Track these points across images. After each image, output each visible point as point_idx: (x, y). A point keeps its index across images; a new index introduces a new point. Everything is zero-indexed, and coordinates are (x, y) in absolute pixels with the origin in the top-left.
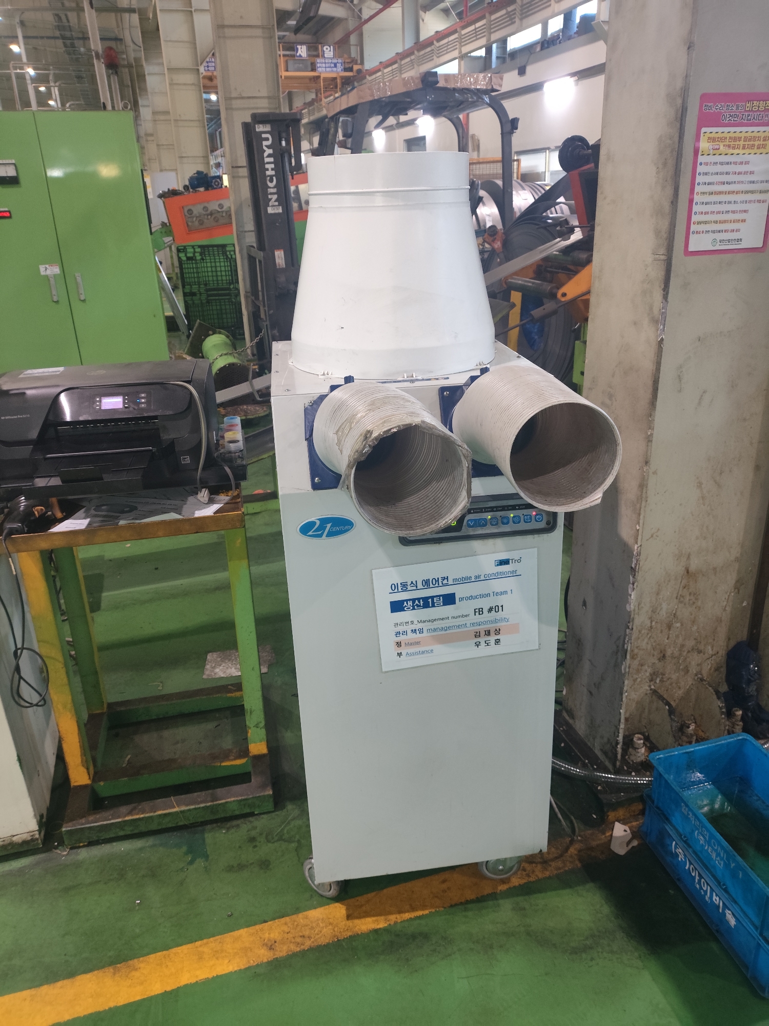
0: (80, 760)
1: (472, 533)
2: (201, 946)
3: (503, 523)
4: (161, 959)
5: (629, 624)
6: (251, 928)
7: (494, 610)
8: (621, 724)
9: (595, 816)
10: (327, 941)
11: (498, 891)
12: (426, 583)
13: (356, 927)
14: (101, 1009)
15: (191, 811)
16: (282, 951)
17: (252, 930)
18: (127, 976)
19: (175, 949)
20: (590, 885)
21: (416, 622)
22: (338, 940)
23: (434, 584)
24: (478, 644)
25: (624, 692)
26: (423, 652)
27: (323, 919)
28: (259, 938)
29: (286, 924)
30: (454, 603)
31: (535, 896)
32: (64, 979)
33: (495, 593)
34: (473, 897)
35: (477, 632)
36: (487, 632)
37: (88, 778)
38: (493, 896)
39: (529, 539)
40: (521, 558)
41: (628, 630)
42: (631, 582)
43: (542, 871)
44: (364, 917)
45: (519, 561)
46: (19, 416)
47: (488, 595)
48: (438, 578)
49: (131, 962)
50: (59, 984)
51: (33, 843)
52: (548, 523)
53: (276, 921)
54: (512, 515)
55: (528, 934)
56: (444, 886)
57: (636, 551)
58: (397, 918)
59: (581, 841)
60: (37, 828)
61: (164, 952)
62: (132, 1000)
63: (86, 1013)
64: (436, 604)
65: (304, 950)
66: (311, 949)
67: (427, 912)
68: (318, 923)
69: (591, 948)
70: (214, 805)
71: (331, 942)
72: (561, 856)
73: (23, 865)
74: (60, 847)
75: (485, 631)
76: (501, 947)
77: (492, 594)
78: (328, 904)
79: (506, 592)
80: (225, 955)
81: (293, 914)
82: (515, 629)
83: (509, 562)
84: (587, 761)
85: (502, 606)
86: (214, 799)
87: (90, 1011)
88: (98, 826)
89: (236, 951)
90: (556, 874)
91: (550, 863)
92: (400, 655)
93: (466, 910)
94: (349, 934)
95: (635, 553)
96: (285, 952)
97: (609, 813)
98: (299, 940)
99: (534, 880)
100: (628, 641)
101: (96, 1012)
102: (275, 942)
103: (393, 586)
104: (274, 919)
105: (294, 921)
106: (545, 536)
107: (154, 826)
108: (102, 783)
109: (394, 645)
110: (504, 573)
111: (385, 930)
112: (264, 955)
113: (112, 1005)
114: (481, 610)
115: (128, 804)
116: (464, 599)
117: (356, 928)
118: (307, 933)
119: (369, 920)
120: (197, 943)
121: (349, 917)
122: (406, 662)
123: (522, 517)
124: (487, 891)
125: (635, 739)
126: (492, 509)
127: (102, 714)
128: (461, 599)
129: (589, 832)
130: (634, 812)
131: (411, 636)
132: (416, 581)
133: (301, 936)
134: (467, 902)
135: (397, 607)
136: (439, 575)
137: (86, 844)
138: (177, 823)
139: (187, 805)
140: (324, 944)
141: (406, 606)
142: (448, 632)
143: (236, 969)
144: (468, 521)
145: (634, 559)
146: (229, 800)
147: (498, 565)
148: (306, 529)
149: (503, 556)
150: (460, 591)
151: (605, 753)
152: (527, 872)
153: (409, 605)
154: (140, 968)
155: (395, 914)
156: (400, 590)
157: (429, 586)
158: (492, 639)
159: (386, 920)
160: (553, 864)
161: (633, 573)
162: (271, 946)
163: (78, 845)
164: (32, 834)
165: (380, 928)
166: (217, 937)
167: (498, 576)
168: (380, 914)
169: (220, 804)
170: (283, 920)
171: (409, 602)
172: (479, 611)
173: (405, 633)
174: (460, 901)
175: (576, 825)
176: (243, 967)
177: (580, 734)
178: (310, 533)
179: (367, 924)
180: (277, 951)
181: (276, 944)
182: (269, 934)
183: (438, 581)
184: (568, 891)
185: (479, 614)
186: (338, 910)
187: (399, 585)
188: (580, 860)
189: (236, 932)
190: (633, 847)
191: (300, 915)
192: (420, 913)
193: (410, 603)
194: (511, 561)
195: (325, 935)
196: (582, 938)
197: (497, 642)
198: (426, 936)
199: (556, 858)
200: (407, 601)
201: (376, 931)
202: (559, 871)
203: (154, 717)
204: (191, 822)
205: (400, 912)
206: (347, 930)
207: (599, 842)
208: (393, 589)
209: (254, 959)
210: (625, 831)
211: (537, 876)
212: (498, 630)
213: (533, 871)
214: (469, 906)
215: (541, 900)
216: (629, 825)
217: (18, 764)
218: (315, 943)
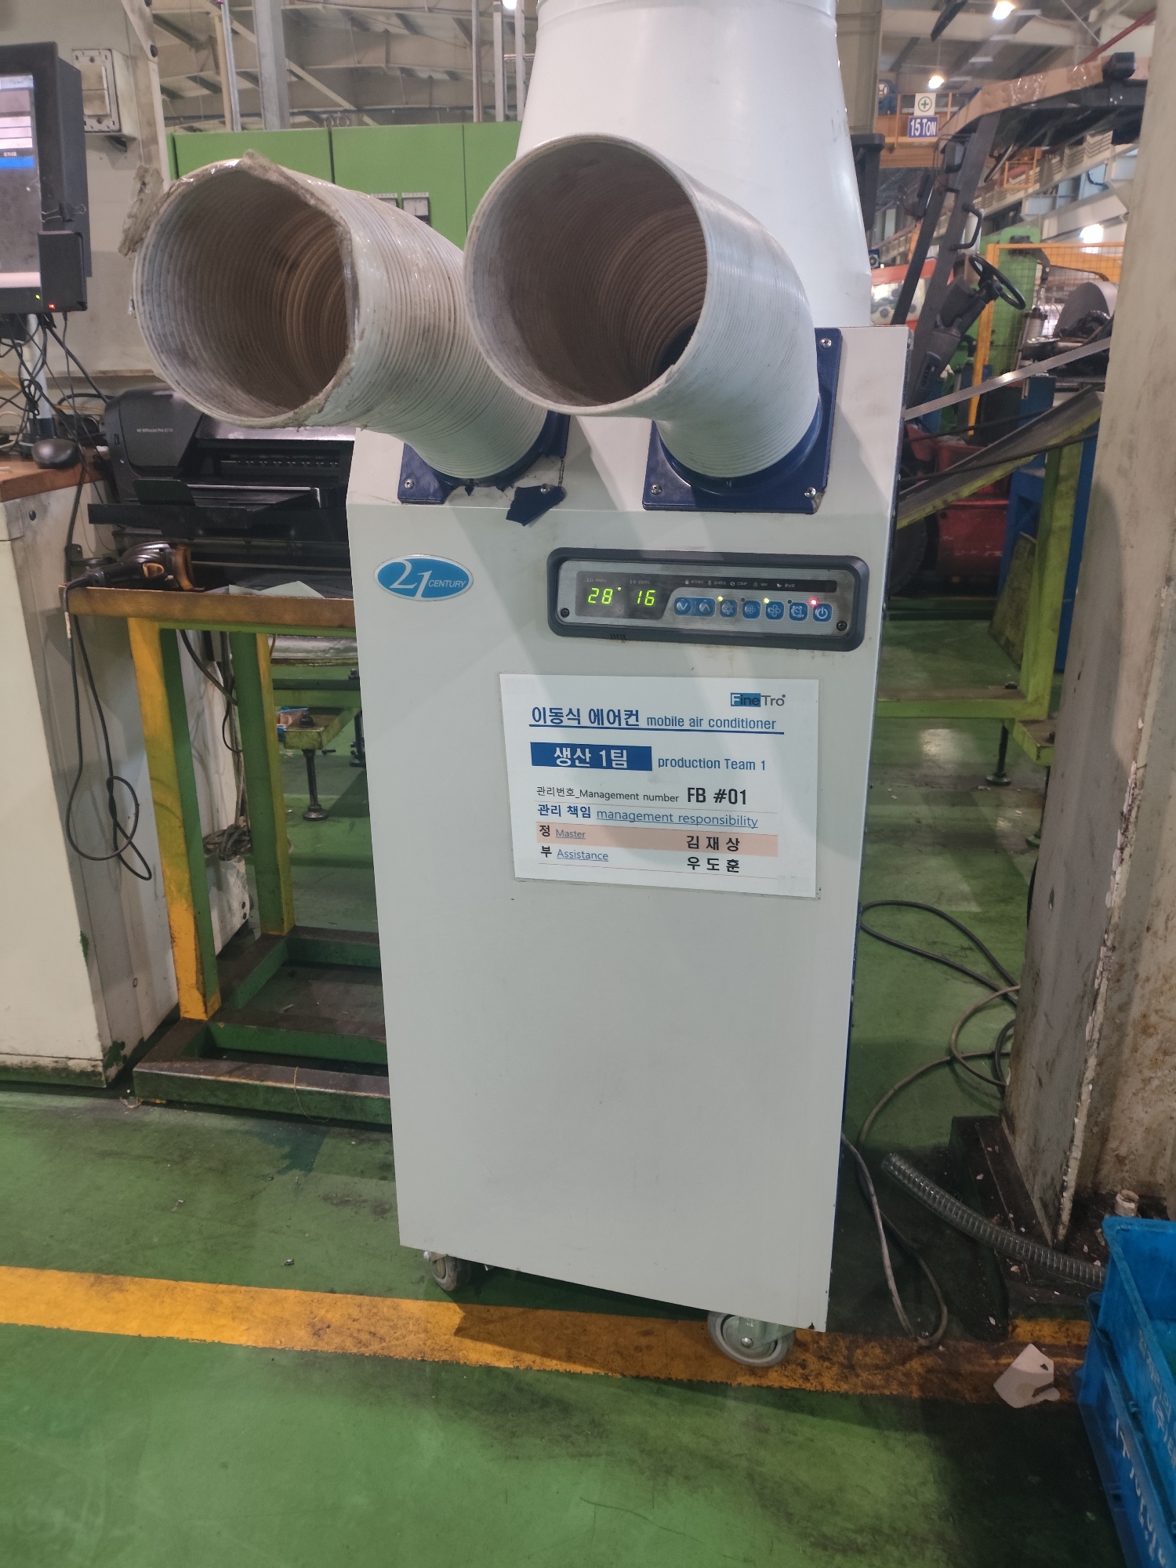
0: (195, 978)
1: (682, 626)
2: (223, 1292)
3: (747, 616)
4: (161, 1290)
5: (1106, 936)
6: (306, 1292)
7: (727, 796)
8: (1074, 1148)
9: (993, 1321)
10: (405, 1355)
11: (735, 1384)
12: (597, 716)
13: (461, 1350)
14: (48, 1325)
15: (312, 1095)
16: (330, 1344)
17: (306, 1296)
18: (105, 1295)
19: (188, 1283)
20: (919, 1437)
21: (577, 793)
22: (423, 1361)
23: (612, 721)
24: (693, 863)
25: (1085, 1081)
26: (589, 857)
27: (417, 1320)
28: (308, 1312)
29: (360, 1306)
30: (648, 767)
31: (800, 1416)
32: (30, 1266)
33: (730, 763)
34: (683, 1376)
35: (693, 837)
36: (712, 841)
37: (203, 1010)
38: (718, 1389)
39: (803, 657)
40: (784, 696)
41: (1103, 950)
42: (1119, 846)
43: (837, 1380)
44: (484, 1340)
45: (780, 701)
46: (159, 430)
47: (715, 764)
48: (619, 711)
49: (122, 1278)
50: (22, 1271)
51: (94, 1078)
52: (841, 626)
53: (349, 1296)
54: (767, 601)
55: (750, 1476)
56: (644, 1341)
57: (1133, 777)
58: (534, 1362)
59: (941, 1355)
60: (100, 1056)
61: (171, 1283)
62: (92, 1329)
63: (27, 1323)
64: (614, 763)
65: (363, 1355)
66: (374, 1358)
67: (589, 1371)
68: (408, 1323)
69: (860, 1551)
70: (347, 1096)
71: (410, 1358)
72: (889, 1366)
73: (76, 1105)
74: (132, 1098)
75: (709, 838)
76: (687, 1478)
77: (723, 764)
78: (440, 1300)
79: (751, 765)
80: (248, 1319)
81: (379, 1296)
82: (768, 846)
83: (759, 701)
84: (1011, 1216)
85: (743, 792)
86: (353, 1086)
87: (34, 1322)
88: (180, 1078)
89: (265, 1317)
90: (861, 1394)
91: (859, 1371)
92: (546, 851)
93: (659, 1393)
94: (446, 1357)
95: (1130, 781)
96: (333, 1347)
97: (1018, 1322)
98: (364, 1337)
99: (812, 1389)
100: (1102, 973)
101: (39, 1327)
102: (329, 1327)
103: (537, 712)
104: (347, 1292)
105: (374, 1307)
106: (838, 656)
107: (258, 1104)
108: (221, 1025)
109: (535, 832)
110: (748, 723)
111: (506, 1374)
112: (301, 1339)
113: (64, 1324)
114: (701, 792)
115: (233, 1060)
116: (669, 762)
117: (461, 1354)
118: (382, 1331)
119: (489, 1347)
120: (220, 1286)
121: (460, 1331)
122: (556, 870)
123: (787, 606)
124: (717, 1375)
125: (1119, 1198)
126: (726, 583)
127: (278, 938)
128: (663, 763)
129: (967, 1345)
130: (1079, 1339)
131: (567, 818)
132: (578, 710)
133: (371, 1333)
134: (669, 1381)
135: (543, 755)
136: (622, 706)
137: (164, 1102)
138: (292, 1109)
139: (309, 1085)
140: (397, 1357)
141: (559, 757)
142: (636, 824)
143: (249, 1344)
144: (678, 600)
145: (1127, 795)
146: (371, 1095)
147: (736, 704)
148: (389, 576)
149: (749, 687)
150: (662, 745)
151: (1045, 1206)
152: (807, 1372)
153: (565, 756)
154: (127, 1291)
155: (536, 1354)
156: (549, 722)
157: (603, 724)
158: (723, 857)
159: (515, 1357)
160: (864, 1375)
161: (1124, 826)
162: (319, 1329)
163: (153, 1100)
164: (94, 1063)
165: (498, 1368)
166: (253, 1288)
167: (737, 727)
168: (510, 1346)
169: (356, 1097)
170: (359, 1299)
171: (564, 749)
172: (698, 795)
173: (556, 810)
174: (657, 1375)
175: (944, 1322)
176: (261, 1345)
177: (1019, 1165)
178: (396, 585)
179: (482, 1353)
180: (323, 1340)
181: (328, 1330)
182: (327, 1311)
183: (619, 716)
184: (868, 1431)
185: (698, 801)
186: (451, 1314)
187: (548, 713)
188: (922, 1387)
189: (283, 1291)
190: (1046, 1401)
191: (389, 1301)
192: (577, 1368)
193: (567, 752)
194: (763, 700)
195: (407, 1344)
196: (851, 1526)
197: (733, 865)
198: (565, 1409)
199: (877, 1367)
200: (562, 746)
201: (489, 1370)
202: (869, 1392)
203: (350, 963)
204: (313, 1114)
205: (545, 1354)
206: (446, 1349)
207: (977, 1368)
208: (537, 718)
209: (283, 1340)
210: (1044, 1367)
211: (822, 1384)
212: (734, 842)
213: (819, 1375)
214: (670, 1389)
215: (806, 1427)
216: (1059, 1359)
217: (80, 948)
218: (385, 1351)
